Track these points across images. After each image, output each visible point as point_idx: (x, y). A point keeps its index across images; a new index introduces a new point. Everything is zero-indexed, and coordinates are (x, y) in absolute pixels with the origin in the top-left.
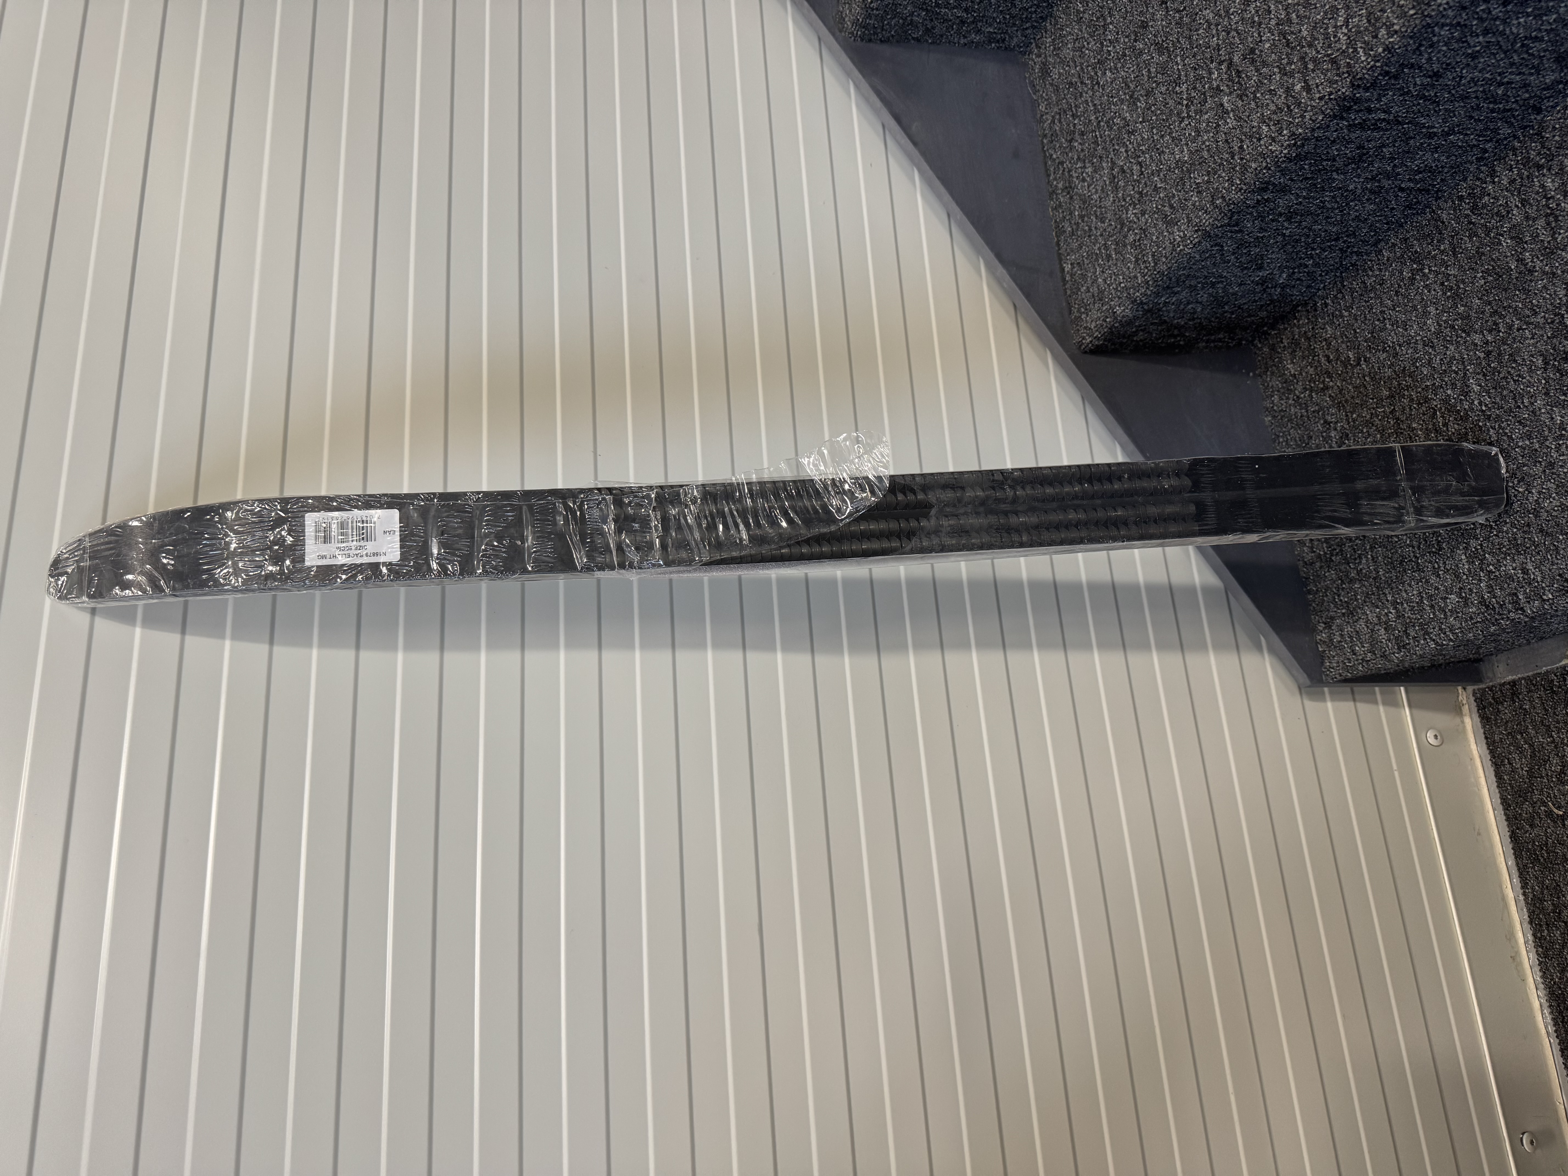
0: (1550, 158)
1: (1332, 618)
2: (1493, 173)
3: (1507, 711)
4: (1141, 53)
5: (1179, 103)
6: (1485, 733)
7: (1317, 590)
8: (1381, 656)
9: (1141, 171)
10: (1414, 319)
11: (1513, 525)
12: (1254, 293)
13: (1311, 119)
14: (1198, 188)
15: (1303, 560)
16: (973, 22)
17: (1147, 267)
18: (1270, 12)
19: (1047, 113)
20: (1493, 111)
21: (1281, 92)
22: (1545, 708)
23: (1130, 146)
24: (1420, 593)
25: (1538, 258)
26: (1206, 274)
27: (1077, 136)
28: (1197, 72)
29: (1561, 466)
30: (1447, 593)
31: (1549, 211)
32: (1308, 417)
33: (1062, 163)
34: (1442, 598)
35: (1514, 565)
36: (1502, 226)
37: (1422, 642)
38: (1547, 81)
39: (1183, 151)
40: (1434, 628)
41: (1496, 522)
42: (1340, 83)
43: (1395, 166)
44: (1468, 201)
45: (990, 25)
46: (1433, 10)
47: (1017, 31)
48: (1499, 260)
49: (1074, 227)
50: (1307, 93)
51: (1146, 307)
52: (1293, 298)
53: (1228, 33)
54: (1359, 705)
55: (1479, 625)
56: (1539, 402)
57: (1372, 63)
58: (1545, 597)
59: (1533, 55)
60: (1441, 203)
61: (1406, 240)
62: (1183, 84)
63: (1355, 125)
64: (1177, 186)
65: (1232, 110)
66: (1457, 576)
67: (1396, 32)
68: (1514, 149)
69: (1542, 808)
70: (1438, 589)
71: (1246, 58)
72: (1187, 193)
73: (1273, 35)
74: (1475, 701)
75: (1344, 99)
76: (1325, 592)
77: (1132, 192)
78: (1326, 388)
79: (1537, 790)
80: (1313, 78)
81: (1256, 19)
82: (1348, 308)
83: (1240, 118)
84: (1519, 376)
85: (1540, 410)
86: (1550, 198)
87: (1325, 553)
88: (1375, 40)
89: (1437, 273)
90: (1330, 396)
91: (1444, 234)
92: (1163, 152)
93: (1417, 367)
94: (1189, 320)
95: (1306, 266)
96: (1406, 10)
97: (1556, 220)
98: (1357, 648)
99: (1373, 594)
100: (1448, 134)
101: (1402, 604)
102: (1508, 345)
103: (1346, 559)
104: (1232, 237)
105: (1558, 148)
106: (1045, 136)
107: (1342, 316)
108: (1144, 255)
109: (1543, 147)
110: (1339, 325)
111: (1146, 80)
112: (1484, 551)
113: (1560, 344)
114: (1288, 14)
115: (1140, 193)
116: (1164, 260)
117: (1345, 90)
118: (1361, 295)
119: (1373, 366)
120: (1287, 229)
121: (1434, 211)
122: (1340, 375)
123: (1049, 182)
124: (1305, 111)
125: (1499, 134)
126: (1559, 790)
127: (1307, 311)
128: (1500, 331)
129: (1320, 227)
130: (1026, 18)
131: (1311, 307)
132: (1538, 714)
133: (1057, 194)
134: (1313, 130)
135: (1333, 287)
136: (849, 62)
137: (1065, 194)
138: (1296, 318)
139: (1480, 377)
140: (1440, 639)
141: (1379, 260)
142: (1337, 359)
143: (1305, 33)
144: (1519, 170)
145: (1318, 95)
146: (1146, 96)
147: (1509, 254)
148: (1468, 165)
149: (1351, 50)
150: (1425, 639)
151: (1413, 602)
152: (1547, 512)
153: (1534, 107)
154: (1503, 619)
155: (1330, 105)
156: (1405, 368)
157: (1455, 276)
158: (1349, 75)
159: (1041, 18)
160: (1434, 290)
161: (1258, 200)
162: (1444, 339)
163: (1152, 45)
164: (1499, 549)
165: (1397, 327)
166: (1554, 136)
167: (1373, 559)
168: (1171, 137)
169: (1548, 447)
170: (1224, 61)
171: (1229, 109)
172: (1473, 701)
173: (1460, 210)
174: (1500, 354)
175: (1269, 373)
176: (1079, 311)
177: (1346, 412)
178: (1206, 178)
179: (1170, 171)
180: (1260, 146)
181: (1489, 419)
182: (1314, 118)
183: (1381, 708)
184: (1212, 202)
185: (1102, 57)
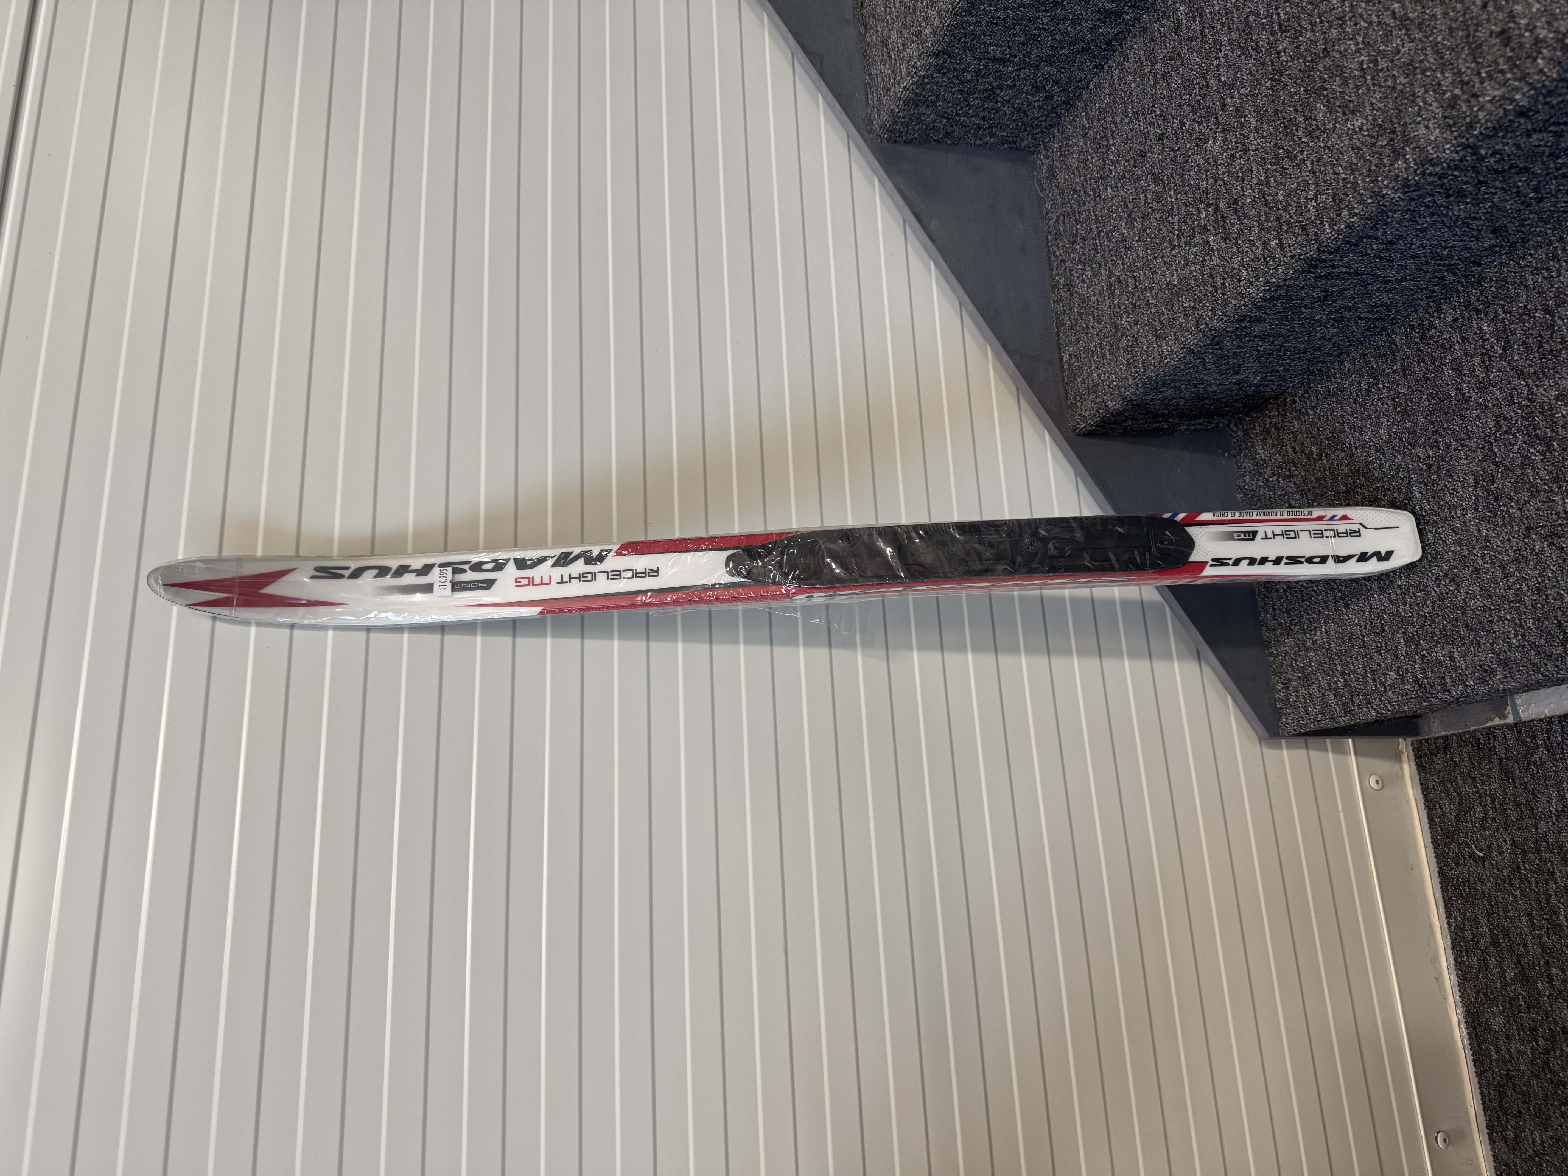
0: (1487, 305)
1: (1290, 680)
2: (1439, 310)
3: (1439, 762)
4: (1139, 179)
5: (1171, 232)
6: (1420, 780)
7: (1277, 654)
8: (1330, 718)
9: (1135, 284)
10: (1368, 426)
11: (1444, 618)
12: (1232, 391)
13: (1283, 272)
14: (1185, 311)
15: (1266, 626)
16: (989, 128)
17: (1137, 372)
18: (1252, 171)
19: (1052, 212)
20: (1439, 265)
21: (1258, 244)
22: (1472, 762)
23: (1127, 260)
24: (1365, 667)
25: (1473, 390)
26: (1189, 378)
27: (1079, 240)
28: (1188, 208)
29: (1485, 573)
30: (1387, 669)
31: (1484, 351)
32: (1275, 499)
33: (1064, 261)
34: (1383, 674)
35: (1443, 652)
36: (1445, 357)
37: (1365, 710)
38: (1485, 245)
39: (1173, 276)
40: (1375, 699)
41: (1430, 613)
42: (1308, 248)
43: (1355, 303)
44: (1417, 330)
45: (1004, 131)
46: (1387, 201)
47: (1028, 135)
48: (1441, 386)
49: (1074, 322)
50: (1281, 250)
51: (1135, 403)
52: (1266, 394)
53: (1216, 181)
54: (1311, 752)
55: (1412, 700)
56: (1469, 515)
57: (1336, 235)
58: (1467, 683)
59: (1472, 228)
60: (1395, 328)
61: (1364, 356)
62: (1175, 215)
63: (1321, 277)
64: (1167, 305)
65: (1217, 249)
66: (1396, 657)
67: (1356, 214)
68: (1458, 292)
69: (1466, 849)
70: (1380, 665)
71: (1230, 207)
72: (1175, 313)
73: (1254, 192)
74: (1413, 750)
75: (1312, 260)
76: (1284, 657)
77: (1127, 302)
78: (1291, 476)
79: (1463, 833)
80: (1286, 238)
81: (1240, 174)
82: (1312, 408)
83: (1223, 258)
84: (1454, 490)
85: (1470, 522)
86: (1486, 340)
87: (1286, 622)
88: (1338, 218)
89: (1390, 390)
90: (1295, 484)
91: (1396, 356)
92: (1155, 272)
93: (1370, 469)
94: (1173, 410)
95: (1278, 371)
96: (1365, 199)
97: (1490, 360)
98: (1310, 709)
99: (1325, 663)
100: (1401, 281)
101: (1350, 676)
102: (1446, 461)
103: (1303, 629)
104: (1213, 353)
105: (1493, 297)
106: (1050, 232)
107: (1308, 414)
108: (1135, 361)
109: (1482, 294)
110: (1305, 421)
111: (1143, 204)
112: (1419, 637)
113: (1488, 467)
114: (1267, 177)
115: (1134, 304)
116: (1153, 368)
117: (1313, 253)
118: (1325, 398)
119: (1332, 462)
120: (1261, 346)
121: (1389, 334)
122: (1304, 466)
123: (1051, 276)
124: (1279, 265)
125: (1445, 280)
126: (1481, 834)
127: (1278, 404)
128: (1440, 449)
129: (1290, 345)
130: (1036, 125)
131: (1282, 402)
132: (1466, 766)
133: (1058, 288)
134: (1285, 280)
135: (1301, 387)
136: (875, 162)
137: (1066, 290)
138: (1268, 410)
139: (1422, 486)
140: (1380, 708)
141: (1341, 369)
142: (1302, 452)
143: (1281, 198)
144: (1461, 311)
145: (1289, 254)
146: (1143, 218)
147: (1450, 383)
148: (1419, 302)
149: (1318, 222)
150: (1367, 708)
151: (1358, 674)
152: (1472, 610)
153: (1475, 263)
154: (1432, 697)
155: (1300, 263)
156: (1359, 468)
157: (1404, 395)
158: (1316, 242)
159: (1050, 125)
160: (1387, 404)
161: (1236, 327)
162: (1393, 448)
163: (1149, 174)
164: (1432, 637)
165: (1354, 431)
166: (1491, 287)
167: (1326, 633)
168: (1163, 260)
169: (1475, 555)
170: (1211, 204)
171: (1215, 248)
172: (1411, 751)
173: (1411, 337)
174: (1439, 469)
175: (1242, 455)
176: (1075, 398)
177: (1308, 500)
178: (1192, 304)
179: (1161, 290)
180: (1240, 286)
181: (1428, 523)
182: (1285, 272)
183: (1331, 755)
184: (1197, 326)
185: (1104, 173)
